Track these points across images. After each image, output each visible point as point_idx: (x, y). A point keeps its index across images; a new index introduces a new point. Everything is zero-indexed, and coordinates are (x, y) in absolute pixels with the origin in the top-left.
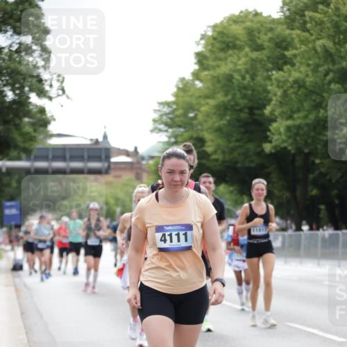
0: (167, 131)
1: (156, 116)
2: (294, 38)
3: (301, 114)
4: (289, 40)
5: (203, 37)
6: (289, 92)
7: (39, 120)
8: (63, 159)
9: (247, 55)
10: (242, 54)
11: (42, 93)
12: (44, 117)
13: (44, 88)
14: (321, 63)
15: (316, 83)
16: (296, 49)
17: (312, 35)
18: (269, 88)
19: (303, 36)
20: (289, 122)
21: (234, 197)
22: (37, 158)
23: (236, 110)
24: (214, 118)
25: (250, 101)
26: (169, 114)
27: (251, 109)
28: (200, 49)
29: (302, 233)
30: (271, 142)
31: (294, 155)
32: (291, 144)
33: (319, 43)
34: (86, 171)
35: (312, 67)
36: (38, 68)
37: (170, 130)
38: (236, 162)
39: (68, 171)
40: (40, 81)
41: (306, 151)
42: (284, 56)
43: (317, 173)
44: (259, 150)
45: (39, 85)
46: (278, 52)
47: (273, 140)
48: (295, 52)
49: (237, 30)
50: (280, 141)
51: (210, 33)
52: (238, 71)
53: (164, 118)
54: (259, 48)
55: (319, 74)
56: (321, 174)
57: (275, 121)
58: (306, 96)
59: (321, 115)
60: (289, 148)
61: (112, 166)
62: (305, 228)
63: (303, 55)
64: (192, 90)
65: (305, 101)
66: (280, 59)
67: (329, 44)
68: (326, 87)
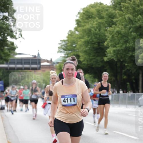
0: (64, 52)
1: (59, 46)
2: (117, 14)
3: (119, 45)
4: (114, 14)
5: (79, 13)
6: (114, 36)
7: (11, 48)
8: (21, 64)
9: (97, 21)
10: (95, 20)
11: (12, 36)
12: (13, 46)
13: (13, 34)
14: (128, 24)
15: (126, 32)
16: (117, 18)
17: (124, 12)
18: (106, 34)
19: (120, 13)
20: (115, 49)
21: (92, 79)
22: (11, 63)
23: (92, 43)
24: (84, 47)
25: (98, 39)
26: (65, 45)
27: (99, 43)
28: (78, 18)
29: (119, 94)
30: (107, 57)
31: (117, 62)
32: (115, 58)
33: (127, 16)
34: (31, 68)
35: (124, 26)
36: (11, 26)
37: (65, 52)
38: (93, 65)
39: (23, 68)
40: (12, 31)
41: (121, 60)
42: (112, 21)
43: (126, 69)
44: (102, 60)
45: (11, 33)
46: (110, 20)
47: (108, 56)
48: (117, 19)
49: (93, 10)
50: (111, 56)
51: (82, 12)
52: (93, 27)
53: (63, 47)
54: (102, 18)
55: (127, 29)
56: (128, 70)
57: (109, 48)
58: (121, 37)
59: (127, 45)
60: (115, 59)
61: (41, 66)
62: (121, 92)
63: (120, 20)
64: (74, 35)
65: (121, 39)
66: (111, 22)
67: (131, 16)
68: (130, 34)
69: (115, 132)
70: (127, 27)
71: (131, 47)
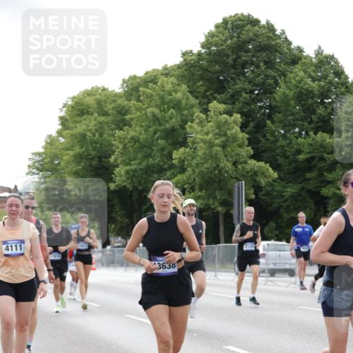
0: (38, 174)
1: (30, 163)
3: (136, 162)
4: (127, 108)
5: (65, 105)
6: (128, 146)
9: (96, 119)
10: (93, 118)
14: (151, 125)
15: (148, 139)
16: (133, 114)
18: (113, 142)
19: (138, 105)
20: (128, 168)
23: (89, 159)
24: (73, 165)
25: (98, 152)
26: (40, 161)
27: (100, 158)
28: (63, 114)
30: (114, 182)
31: (132, 192)
32: (129, 184)
33: (149, 110)
35: (144, 128)
37: (41, 173)
41: (140, 188)
42: (124, 120)
46: (119, 117)
47: (116, 181)
48: (132, 116)
49: (90, 101)
51: (70, 103)
52: (90, 130)
53: (37, 164)
54: (106, 114)
55: (150, 133)
57: (118, 166)
58: (140, 148)
59: (150, 162)
60: (128, 186)
63: (138, 118)
64: (57, 144)
65: (139, 152)
66: (121, 122)
67: (157, 111)
68: (154, 142)
69: (128, 316)
70: (150, 129)
71: (155, 166)
